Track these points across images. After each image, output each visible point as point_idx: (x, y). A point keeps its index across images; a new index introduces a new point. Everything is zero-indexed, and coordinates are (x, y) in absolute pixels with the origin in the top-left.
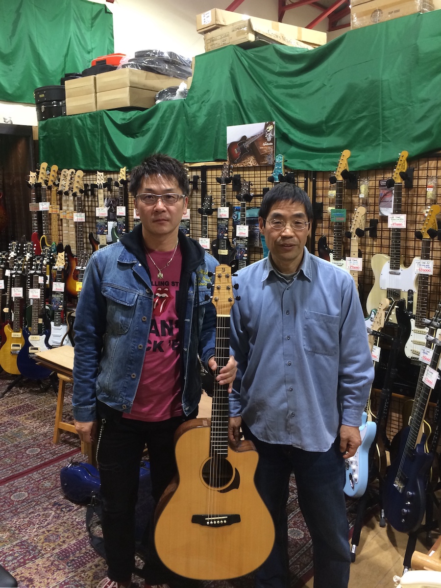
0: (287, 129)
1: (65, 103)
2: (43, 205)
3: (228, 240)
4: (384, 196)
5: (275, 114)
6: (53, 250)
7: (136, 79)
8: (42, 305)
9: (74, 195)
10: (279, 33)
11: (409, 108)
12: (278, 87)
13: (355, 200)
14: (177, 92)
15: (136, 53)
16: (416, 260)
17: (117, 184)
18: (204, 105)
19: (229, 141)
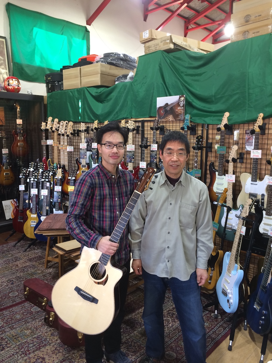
0: (192, 100)
1: (63, 83)
2: (49, 142)
3: (156, 163)
4: (248, 139)
5: (185, 91)
6: (55, 167)
7: (104, 69)
8: (49, 199)
9: (68, 136)
10: (187, 44)
11: (264, 88)
12: (187, 75)
13: (231, 141)
14: (128, 77)
15: (104, 54)
16: (267, 177)
17: (92, 130)
18: (144, 85)
19: (158, 106)
